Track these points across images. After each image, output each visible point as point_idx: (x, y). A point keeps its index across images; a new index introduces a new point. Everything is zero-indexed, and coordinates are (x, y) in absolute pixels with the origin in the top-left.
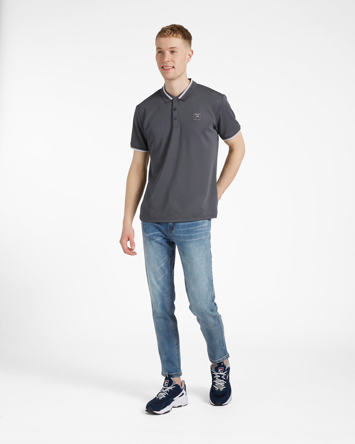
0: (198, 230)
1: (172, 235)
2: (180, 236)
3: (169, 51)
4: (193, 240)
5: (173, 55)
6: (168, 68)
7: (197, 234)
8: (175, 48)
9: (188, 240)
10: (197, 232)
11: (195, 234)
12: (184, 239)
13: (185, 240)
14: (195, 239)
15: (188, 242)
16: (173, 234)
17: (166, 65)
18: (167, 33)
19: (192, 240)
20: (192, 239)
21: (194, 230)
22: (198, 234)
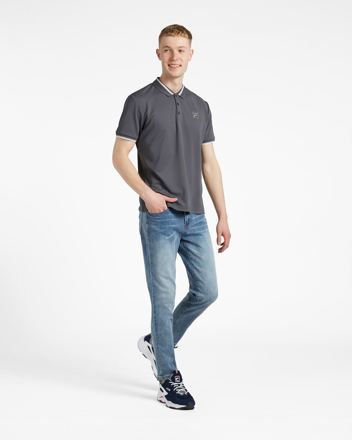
2: (194, 229)
3: (177, 50)
5: (181, 54)
6: (176, 66)
8: (183, 48)
12: (198, 231)
17: (175, 63)
18: (175, 32)
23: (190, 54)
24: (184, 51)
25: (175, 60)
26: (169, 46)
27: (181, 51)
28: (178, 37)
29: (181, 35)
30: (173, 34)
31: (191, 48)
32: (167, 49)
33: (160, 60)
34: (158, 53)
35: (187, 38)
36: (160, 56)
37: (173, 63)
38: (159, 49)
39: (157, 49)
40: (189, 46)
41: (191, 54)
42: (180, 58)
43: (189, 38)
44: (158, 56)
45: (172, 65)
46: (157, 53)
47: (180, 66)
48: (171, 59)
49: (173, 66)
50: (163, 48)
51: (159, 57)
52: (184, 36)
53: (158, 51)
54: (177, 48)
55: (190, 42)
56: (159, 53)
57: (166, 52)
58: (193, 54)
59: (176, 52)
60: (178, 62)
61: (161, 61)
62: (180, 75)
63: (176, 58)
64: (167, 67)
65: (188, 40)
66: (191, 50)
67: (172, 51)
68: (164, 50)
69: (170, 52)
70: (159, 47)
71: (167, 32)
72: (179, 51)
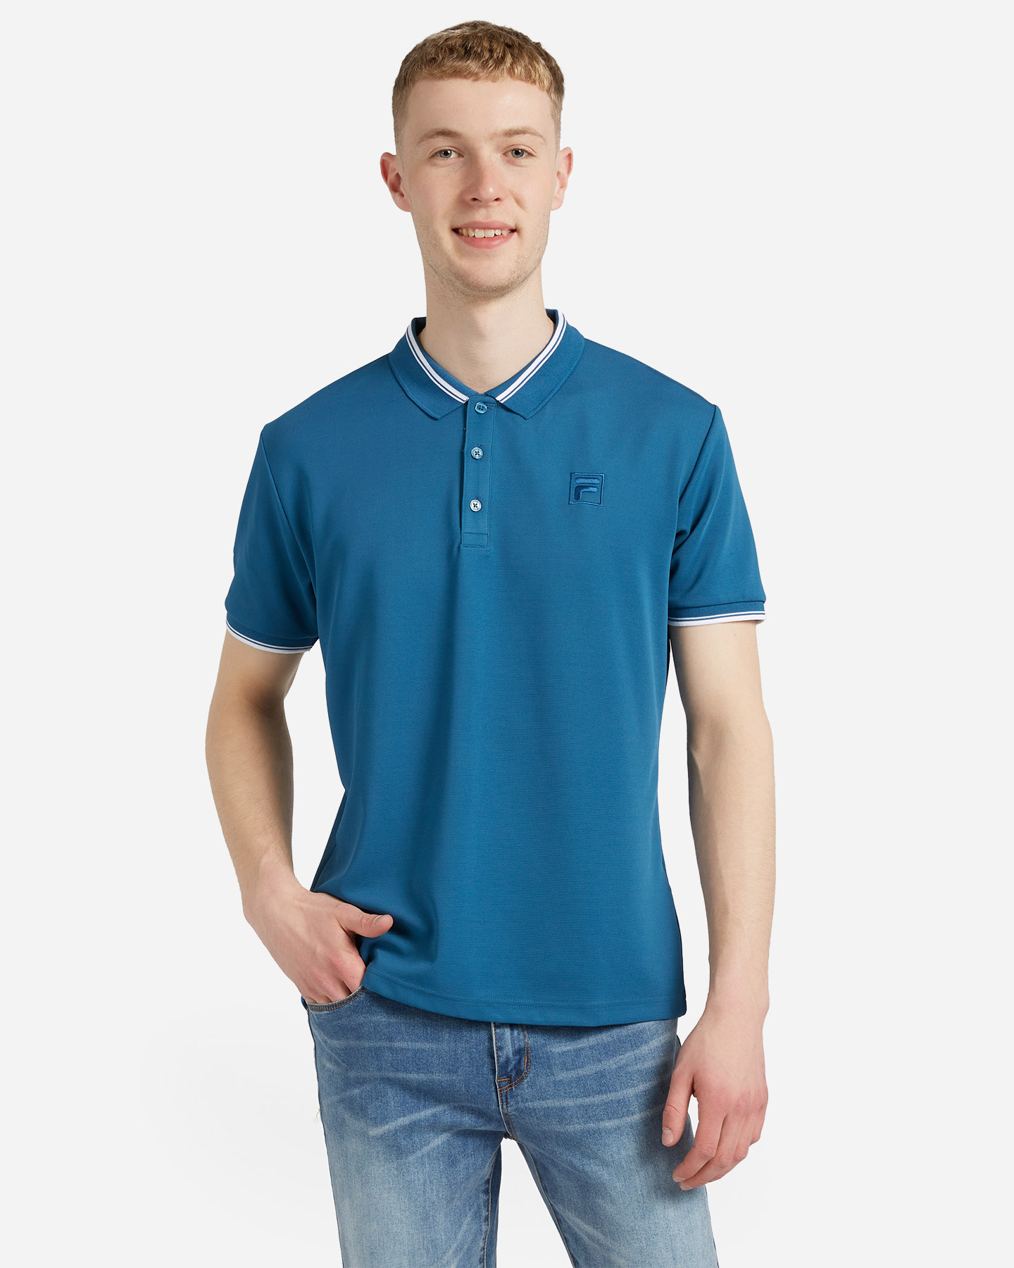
23: (558, 173)
24: (530, 154)
25: (489, 201)
26: (454, 127)
27: (517, 153)
28: (494, 80)
29: (511, 71)
30: (473, 65)
31: (561, 141)
32: (443, 143)
33: (405, 206)
34: (391, 176)
35: (546, 83)
36: (401, 189)
37: (480, 216)
38: (394, 152)
39: (387, 155)
40: (553, 126)
41: (563, 170)
42: (512, 192)
43: (553, 87)
44: (395, 188)
45: (474, 229)
46: (385, 174)
47: (513, 231)
48: (469, 197)
49: (479, 234)
50: (422, 140)
51: (397, 195)
52: (529, 78)
53: (392, 165)
54: (493, 136)
55: (557, 107)
56: (398, 175)
57: (441, 161)
59: (489, 156)
60: (502, 214)
61: (409, 214)
62: (515, 275)
63: (491, 190)
64: (448, 240)
65: (548, 98)
66: (561, 149)
67: (470, 154)
68: (428, 155)
69: (462, 159)
70: (397, 142)
71: (434, 59)
72: (510, 154)
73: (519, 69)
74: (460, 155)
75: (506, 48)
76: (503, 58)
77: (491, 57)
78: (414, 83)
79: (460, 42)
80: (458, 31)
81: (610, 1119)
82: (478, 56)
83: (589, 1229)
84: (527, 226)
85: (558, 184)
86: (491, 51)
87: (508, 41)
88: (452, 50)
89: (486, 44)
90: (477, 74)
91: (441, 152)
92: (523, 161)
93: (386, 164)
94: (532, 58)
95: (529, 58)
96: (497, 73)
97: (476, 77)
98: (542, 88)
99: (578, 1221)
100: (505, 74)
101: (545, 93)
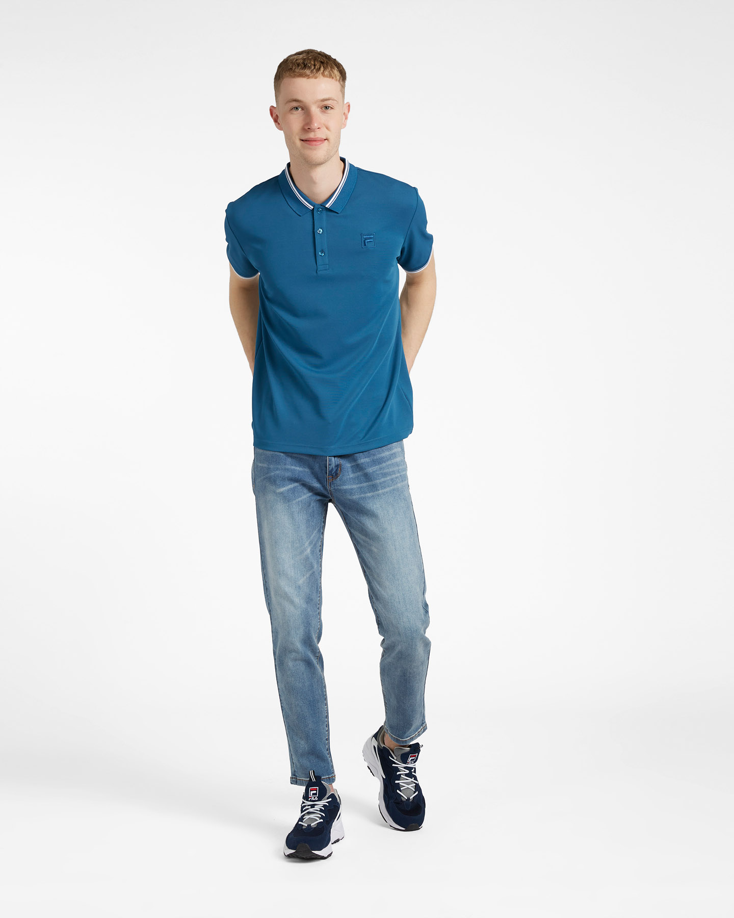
0: (386, 471)
1: (334, 489)
2: (352, 489)
3: (318, 107)
4: (380, 491)
5: (327, 114)
7: (386, 479)
8: (330, 101)
9: (369, 495)
10: (385, 475)
11: (383, 480)
12: (360, 494)
13: (363, 495)
14: (383, 491)
15: (369, 498)
16: (336, 487)
17: (315, 136)
19: (377, 493)
20: (377, 490)
21: (378, 472)
22: (388, 478)
23: (344, 113)
24: (332, 108)
25: (315, 129)
26: (300, 98)
27: (326, 107)
28: (316, 78)
29: (323, 74)
30: (308, 72)
31: (345, 99)
32: (295, 104)
33: (280, 129)
34: (274, 115)
35: (338, 78)
36: (279, 121)
37: (311, 135)
38: (275, 106)
39: (272, 106)
40: (341, 95)
41: (346, 112)
42: (324, 125)
43: (341, 80)
44: (276, 121)
46: (272, 114)
47: (325, 140)
48: (307, 128)
50: (287, 102)
51: (277, 123)
52: (330, 76)
53: (274, 111)
54: (316, 102)
55: (343, 87)
56: (277, 115)
57: (295, 112)
58: (350, 112)
59: (315, 110)
60: (320, 134)
61: (282, 131)
62: (326, 157)
63: (316, 125)
64: (298, 143)
65: (339, 84)
66: (345, 103)
67: (307, 109)
68: (289, 109)
69: (303, 111)
70: (276, 102)
71: (291, 68)
72: (323, 108)
73: (326, 73)
74: (303, 109)
75: (321, 64)
76: (320, 68)
77: (315, 68)
78: (283, 79)
79: (302, 61)
80: (301, 56)
81: (370, 492)
82: (310, 68)
83: (363, 537)
84: (332, 137)
85: (344, 118)
86: (315, 65)
87: (322, 60)
88: (298, 65)
89: (313, 63)
90: (309, 75)
91: (294, 108)
92: (329, 111)
93: (272, 110)
94: (332, 68)
95: (331, 68)
96: (317, 75)
97: (308, 77)
98: (337, 80)
99: (359, 535)
100: (321, 75)
101: (338, 82)
